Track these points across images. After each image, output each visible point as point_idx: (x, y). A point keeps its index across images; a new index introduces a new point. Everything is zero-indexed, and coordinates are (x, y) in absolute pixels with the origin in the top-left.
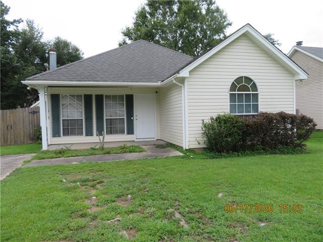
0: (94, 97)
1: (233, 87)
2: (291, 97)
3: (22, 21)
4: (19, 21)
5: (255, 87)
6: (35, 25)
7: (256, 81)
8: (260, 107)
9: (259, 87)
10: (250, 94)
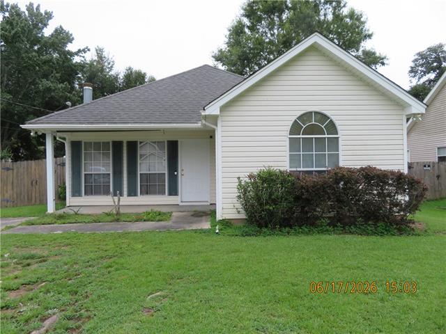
0: (125, 145)
1: (295, 128)
2: (400, 142)
3: (89, 50)
4: (84, 51)
5: (332, 128)
6: (105, 54)
7: (333, 118)
8: (341, 158)
9: (339, 128)
10: (325, 138)
